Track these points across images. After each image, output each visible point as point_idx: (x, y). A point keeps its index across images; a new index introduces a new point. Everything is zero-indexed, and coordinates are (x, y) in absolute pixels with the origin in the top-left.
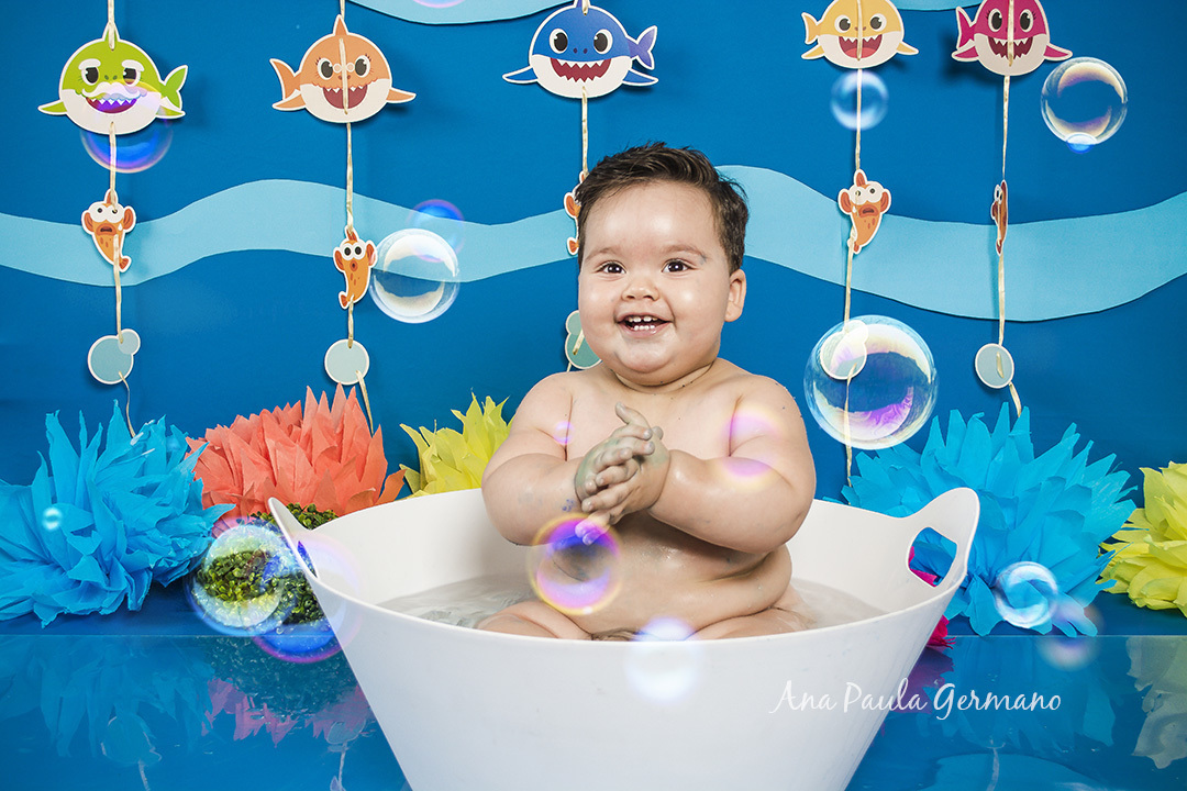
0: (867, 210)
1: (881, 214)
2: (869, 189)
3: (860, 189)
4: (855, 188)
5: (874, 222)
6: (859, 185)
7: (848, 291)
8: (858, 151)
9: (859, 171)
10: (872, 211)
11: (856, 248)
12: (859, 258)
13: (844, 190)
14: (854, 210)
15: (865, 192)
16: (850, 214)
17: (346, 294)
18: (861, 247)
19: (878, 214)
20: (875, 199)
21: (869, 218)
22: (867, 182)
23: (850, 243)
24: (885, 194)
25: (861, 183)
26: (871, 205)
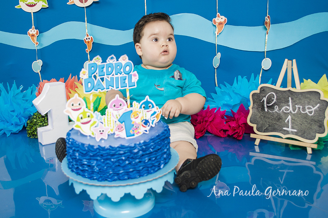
0: (220, 24)
1: (224, 24)
2: (221, 18)
3: (219, 18)
4: (217, 18)
5: (222, 27)
6: (218, 17)
7: (216, 45)
8: (217, 8)
9: (218, 13)
10: (222, 24)
11: (218, 34)
12: (219, 36)
13: (214, 19)
14: (217, 24)
15: (220, 19)
16: (216, 25)
17: (87, 50)
18: (219, 33)
19: (223, 24)
20: (223, 21)
21: (221, 26)
22: (220, 16)
23: (216, 33)
24: (225, 19)
25: (219, 16)
26: (221, 22)
